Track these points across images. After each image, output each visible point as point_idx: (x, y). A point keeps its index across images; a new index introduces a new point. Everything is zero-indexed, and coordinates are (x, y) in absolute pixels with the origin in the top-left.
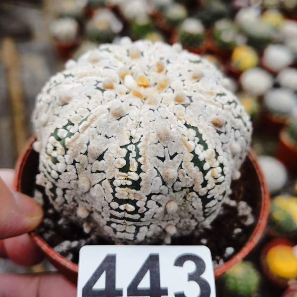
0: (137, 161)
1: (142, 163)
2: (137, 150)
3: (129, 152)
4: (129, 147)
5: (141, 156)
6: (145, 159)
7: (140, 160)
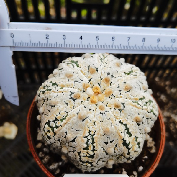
0: (92, 145)
1: (95, 146)
2: (93, 139)
3: (88, 140)
4: (88, 138)
5: (95, 143)
6: (97, 144)
7: (94, 144)
